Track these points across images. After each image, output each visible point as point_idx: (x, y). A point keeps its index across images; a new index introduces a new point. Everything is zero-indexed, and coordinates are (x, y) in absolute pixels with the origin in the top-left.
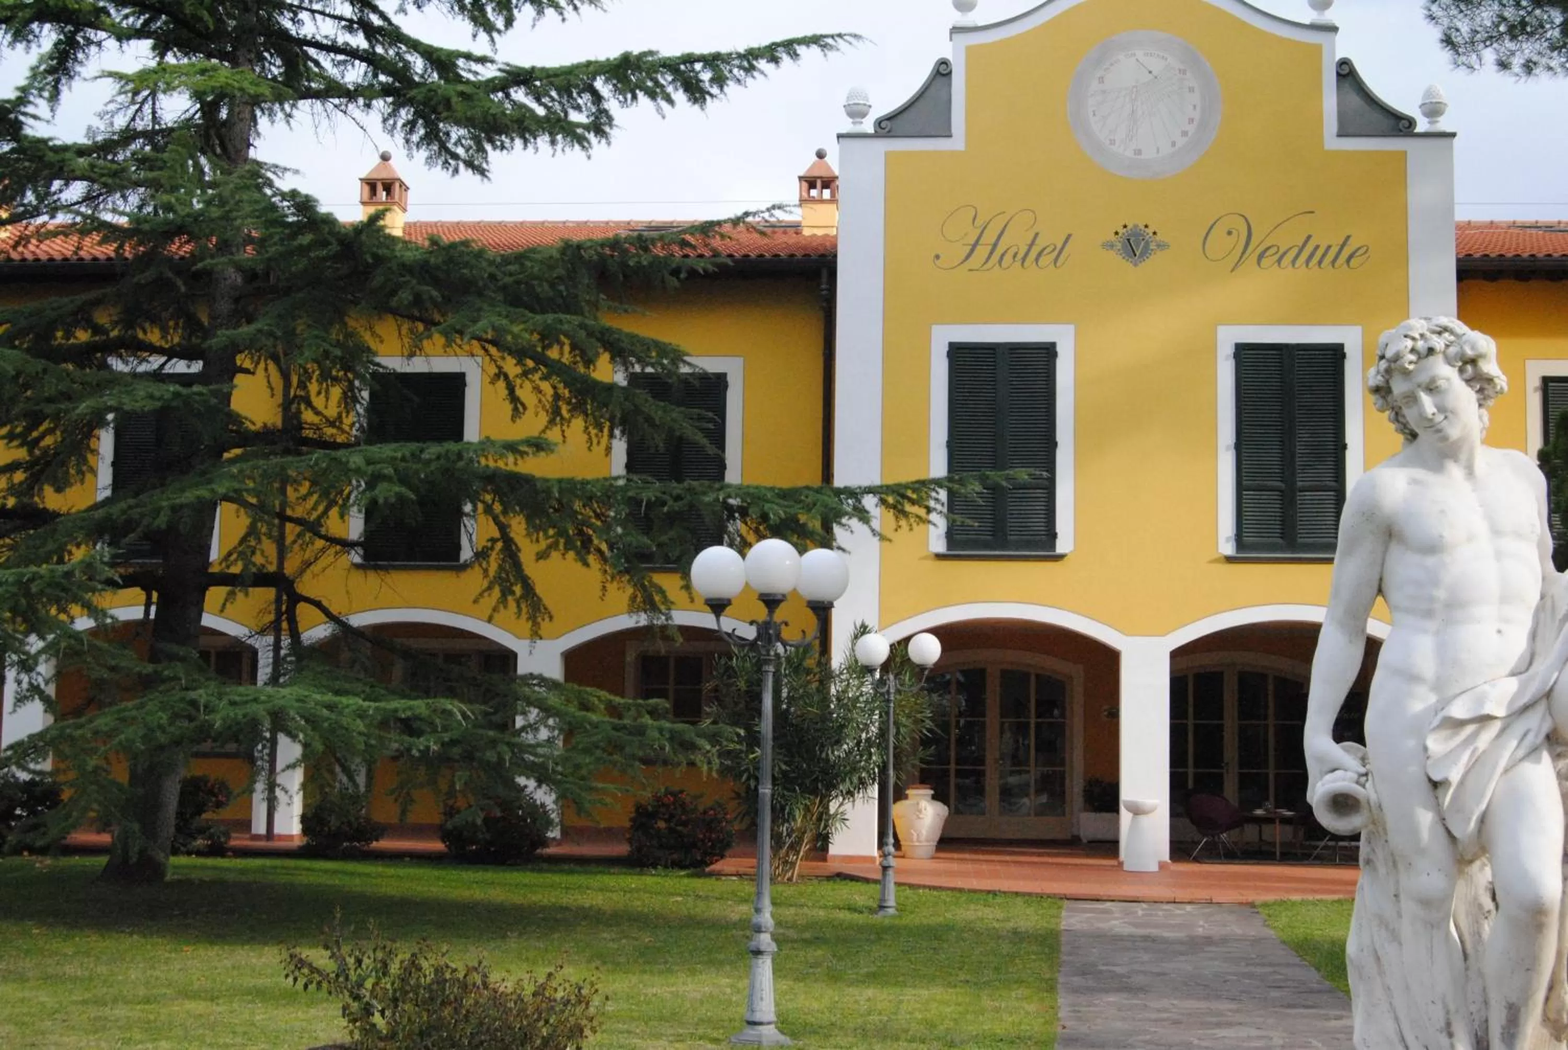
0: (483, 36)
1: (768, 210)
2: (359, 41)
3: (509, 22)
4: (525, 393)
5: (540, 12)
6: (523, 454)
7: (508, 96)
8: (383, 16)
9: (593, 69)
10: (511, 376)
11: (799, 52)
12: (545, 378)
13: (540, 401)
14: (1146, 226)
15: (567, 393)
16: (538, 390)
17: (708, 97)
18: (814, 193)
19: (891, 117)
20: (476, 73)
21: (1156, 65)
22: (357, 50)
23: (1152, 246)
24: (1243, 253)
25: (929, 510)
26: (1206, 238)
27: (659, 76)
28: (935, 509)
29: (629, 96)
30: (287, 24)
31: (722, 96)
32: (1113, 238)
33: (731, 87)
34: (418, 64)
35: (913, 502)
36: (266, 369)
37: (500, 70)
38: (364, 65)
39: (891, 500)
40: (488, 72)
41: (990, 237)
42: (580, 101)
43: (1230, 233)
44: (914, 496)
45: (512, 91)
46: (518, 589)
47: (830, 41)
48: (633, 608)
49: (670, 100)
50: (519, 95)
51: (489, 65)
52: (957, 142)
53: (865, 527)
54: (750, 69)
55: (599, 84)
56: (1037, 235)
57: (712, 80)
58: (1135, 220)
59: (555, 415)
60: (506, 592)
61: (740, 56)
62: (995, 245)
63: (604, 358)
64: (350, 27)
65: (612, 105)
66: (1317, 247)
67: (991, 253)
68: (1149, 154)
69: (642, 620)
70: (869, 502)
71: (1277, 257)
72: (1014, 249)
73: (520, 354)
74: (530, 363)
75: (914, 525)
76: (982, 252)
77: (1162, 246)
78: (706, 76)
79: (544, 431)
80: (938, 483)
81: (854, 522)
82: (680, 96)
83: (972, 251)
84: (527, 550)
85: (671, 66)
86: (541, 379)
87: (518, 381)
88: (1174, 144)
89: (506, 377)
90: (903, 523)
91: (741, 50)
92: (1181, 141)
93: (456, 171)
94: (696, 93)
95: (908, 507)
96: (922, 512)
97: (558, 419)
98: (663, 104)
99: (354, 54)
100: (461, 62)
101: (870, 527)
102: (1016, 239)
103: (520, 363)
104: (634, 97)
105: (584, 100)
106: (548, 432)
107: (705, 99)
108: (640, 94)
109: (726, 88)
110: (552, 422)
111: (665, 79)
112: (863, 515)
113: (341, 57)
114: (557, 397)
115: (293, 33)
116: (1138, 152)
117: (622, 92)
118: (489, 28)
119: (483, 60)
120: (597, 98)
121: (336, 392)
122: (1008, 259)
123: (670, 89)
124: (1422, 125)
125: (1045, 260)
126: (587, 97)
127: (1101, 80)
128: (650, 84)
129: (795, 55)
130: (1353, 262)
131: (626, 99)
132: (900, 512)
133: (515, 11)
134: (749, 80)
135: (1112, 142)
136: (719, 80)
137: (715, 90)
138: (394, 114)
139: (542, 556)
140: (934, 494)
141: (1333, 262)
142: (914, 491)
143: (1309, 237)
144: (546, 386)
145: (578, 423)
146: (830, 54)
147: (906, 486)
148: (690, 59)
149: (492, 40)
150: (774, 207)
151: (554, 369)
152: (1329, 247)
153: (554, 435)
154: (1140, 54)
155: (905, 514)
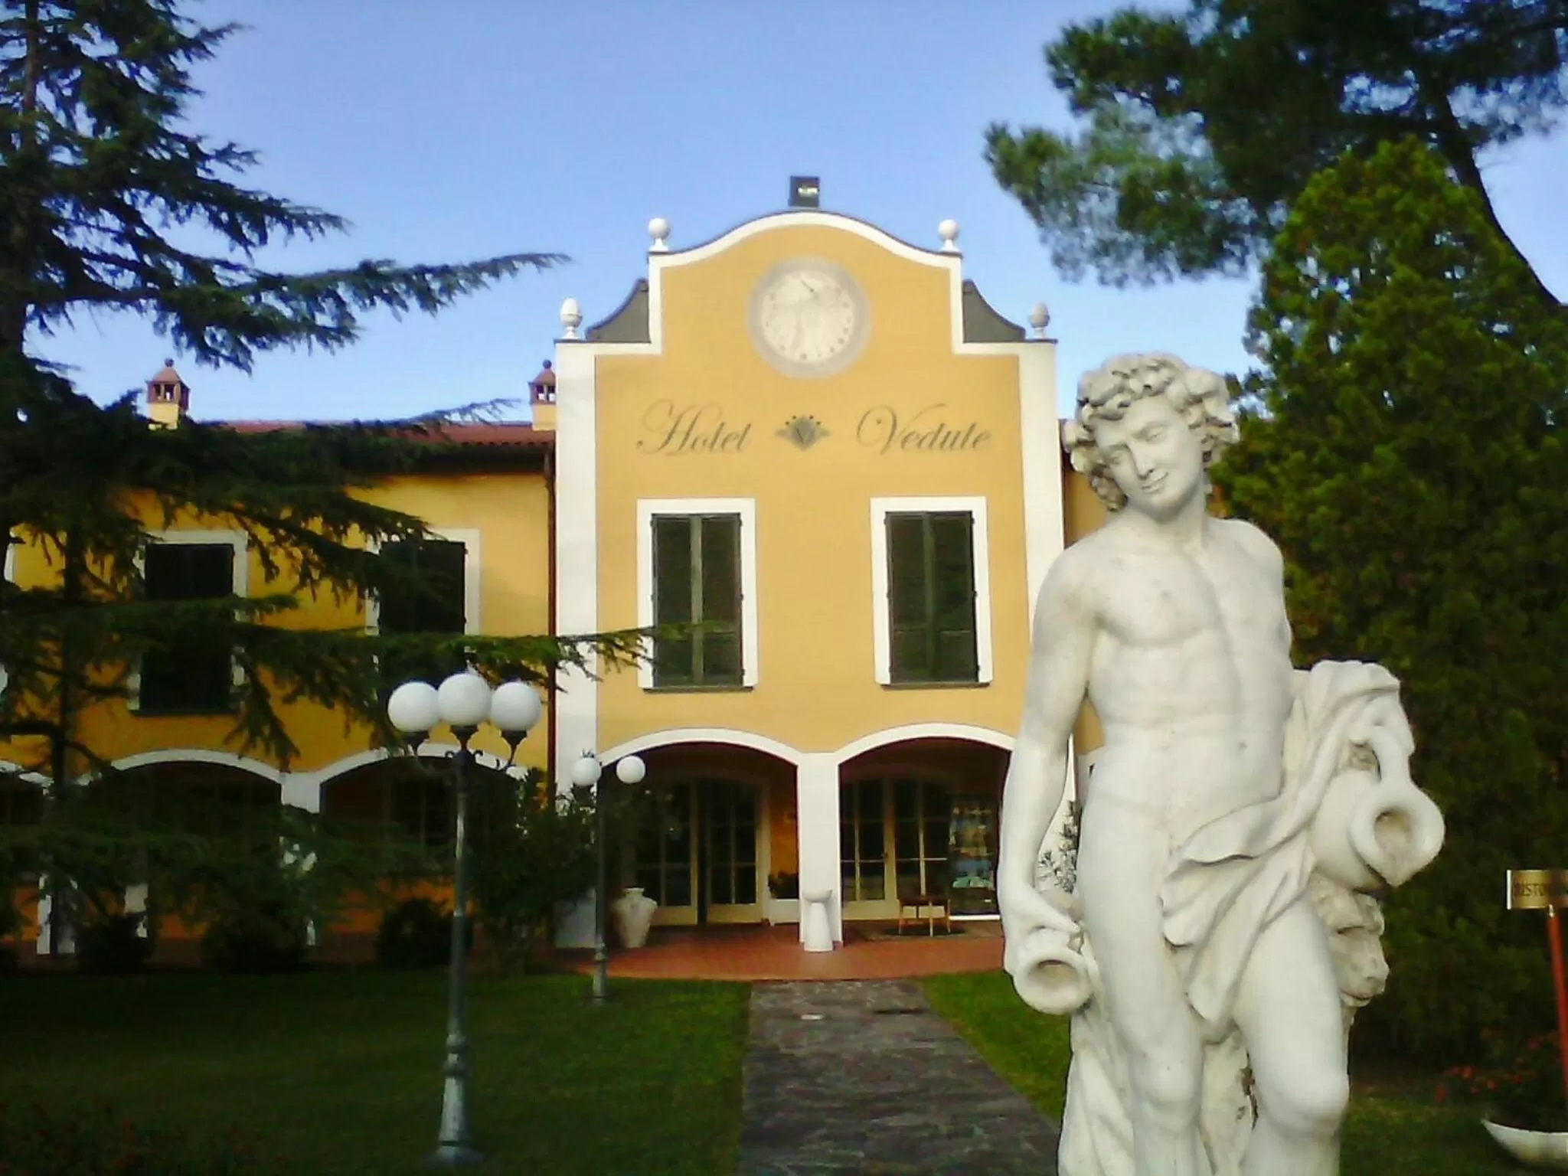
0: (240, 250)
1: (492, 403)
2: (128, 252)
3: (263, 239)
4: (278, 558)
5: (291, 231)
6: (269, 611)
7: (258, 299)
8: (147, 229)
9: (335, 276)
10: (265, 545)
11: (517, 266)
12: (295, 544)
13: (293, 566)
14: (811, 417)
15: (316, 558)
16: (290, 555)
17: (438, 305)
18: (542, 396)
19: (598, 327)
20: (231, 280)
21: (817, 284)
22: (126, 260)
23: (817, 433)
24: (890, 438)
25: (635, 655)
26: (859, 428)
27: (394, 284)
28: (639, 655)
29: (368, 302)
30: (62, 237)
31: (450, 304)
32: (784, 427)
33: (458, 296)
34: (178, 271)
35: (620, 648)
36: (43, 542)
37: (251, 276)
38: (133, 273)
39: (601, 646)
40: (242, 278)
41: (684, 426)
42: (324, 305)
43: (879, 422)
44: (621, 644)
45: (263, 295)
46: (266, 730)
47: (544, 260)
48: (375, 743)
49: (405, 307)
50: (269, 298)
51: (242, 272)
52: (655, 347)
53: (580, 670)
54: (476, 282)
55: (342, 291)
56: (722, 425)
57: (441, 290)
58: (803, 412)
59: (305, 576)
60: (255, 733)
61: (465, 269)
62: (688, 434)
63: (354, 529)
64: (120, 238)
65: (354, 309)
66: (949, 433)
67: (686, 439)
68: (813, 357)
69: (383, 754)
70: (583, 648)
71: (917, 441)
72: (703, 438)
73: (272, 524)
74: (282, 532)
75: (622, 667)
76: (676, 440)
77: (825, 434)
78: (435, 286)
79: (294, 591)
80: (643, 632)
81: (570, 665)
82: (413, 302)
83: (669, 437)
84: (276, 694)
85: (404, 276)
86: (292, 545)
87: (272, 549)
88: (832, 350)
89: (260, 544)
90: (612, 665)
91: (466, 264)
92: (838, 348)
93: (217, 364)
94: (428, 300)
95: (617, 653)
96: (629, 656)
97: (308, 581)
98: (399, 309)
99: (122, 263)
100: (216, 269)
101: (584, 669)
102: (705, 428)
103: (273, 532)
104: (373, 303)
105: (328, 304)
106: (299, 592)
107: (435, 306)
108: (378, 300)
109: (453, 297)
110: (302, 584)
111: (400, 288)
112: (578, 660)
113: (112, 267)
114: (307, 562)
115: (66, 243)
116: (804, 356)
117: (361, 298)
118: (245, 242)
119: (236, 268)
120: (340, 303)
121: (109, 560)
122: (699, 445)
123: (404, 297)
124: (1031, 333)
125: (732, 445)
126: (330, 301)
127: (773, 297)
128: (386, 291)
129: (513, 270)
130: (978, 445)
131: (365, 304)
132: (611, 658)
133: (268, 230)
134: (474, 291)
135: (783, 348)
136: (448, 290)
137: (444, 299)
138: (162, 318)
139: (289, 700)
140: (638, 642)
141: (962, 445)
142: (622, 639)
143: (942, 426)
144: (297, 552)
145: (326, 584)
146: (545, 270)
147: (616, 635)
148: (422, 270)
149: (248, 252)
150: (498, 401)
151: (306, 538)
152: (959, 433)
153: (305, 594)
154: (804, 276)
155: (614, 659)
